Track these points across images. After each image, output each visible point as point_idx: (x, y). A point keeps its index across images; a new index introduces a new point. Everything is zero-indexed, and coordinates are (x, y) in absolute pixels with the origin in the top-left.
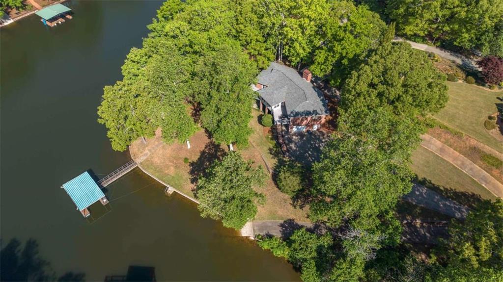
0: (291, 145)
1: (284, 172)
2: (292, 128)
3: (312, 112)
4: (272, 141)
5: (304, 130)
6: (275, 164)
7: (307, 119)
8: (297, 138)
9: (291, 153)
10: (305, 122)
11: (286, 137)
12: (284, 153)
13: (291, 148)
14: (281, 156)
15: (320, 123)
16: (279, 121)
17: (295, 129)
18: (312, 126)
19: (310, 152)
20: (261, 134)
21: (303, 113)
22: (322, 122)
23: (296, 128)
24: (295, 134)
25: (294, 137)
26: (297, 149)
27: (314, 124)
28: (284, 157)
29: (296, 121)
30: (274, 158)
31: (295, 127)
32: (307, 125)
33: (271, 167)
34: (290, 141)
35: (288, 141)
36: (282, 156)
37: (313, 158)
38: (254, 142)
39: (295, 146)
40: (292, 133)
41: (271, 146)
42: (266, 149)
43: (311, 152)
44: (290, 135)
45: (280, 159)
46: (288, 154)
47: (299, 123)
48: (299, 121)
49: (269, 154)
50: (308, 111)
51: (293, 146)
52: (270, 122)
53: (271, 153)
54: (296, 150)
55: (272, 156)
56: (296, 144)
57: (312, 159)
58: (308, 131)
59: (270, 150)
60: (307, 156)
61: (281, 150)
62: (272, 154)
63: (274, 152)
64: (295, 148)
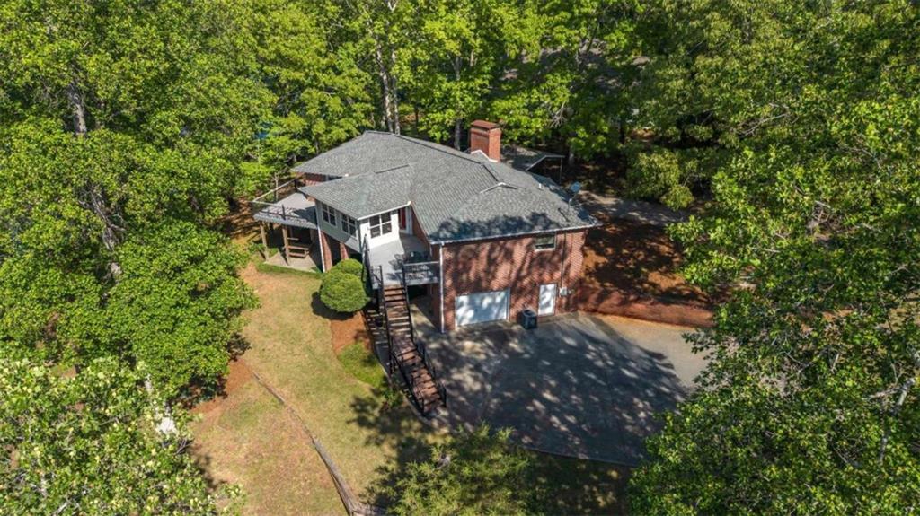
0: (456, 376)
1: (425, 494)
2: (452, 306)
3: (525, 219)
4: (367, 369)
5: (504, 315)
6: (382, 470)
7: (509, 255)
8: (478, 345)
9: (459, 409)
10: (503, 272)
11: (434, 346)
12: (423, 411)
13: (458, 386)
14: (413, 428)
15: (565, 274)
16: (393, 277)
17: (464, 315)
18: (534, 290)
19: (547, 395)
20: (319, 350)
21: (489, 224)
22: (572, 274)
23: (472, 304)
24: (469, 333)
25: (468, 344)
26: (489, 387)
27: (542, 282)
28: (428, 429)
29: (467, 269)
30: (378, 444)
31: (464, 299)
32: (515, 289)
33: (360, 489)
34: (452, 359)
35: (441, 359)
36: (416, 425)
37: (572, 419)
38: (284, 383)
39: (476, 379)
40: (457, 329)
41: (365, 391)
42: (338, 405)
43: (553, 393)
44: (449, 338)
45: (411, 440)
46: (444, 413)
47: (479, 280)
48: (478, 266)
49: (354, 426)
50: (512, 219)
51: (467, 378)
52: (353, 287)
53: (362, 422)
54: (483, 390)
55: (365, 433)
56: (477, 367)
57: (564, 422)
58: (520, 318)
59: (360, 406)
60: (537, 411)
61: (413, 398)
62: (370, 426)
63: (376, 412)
64: (477, 387)
